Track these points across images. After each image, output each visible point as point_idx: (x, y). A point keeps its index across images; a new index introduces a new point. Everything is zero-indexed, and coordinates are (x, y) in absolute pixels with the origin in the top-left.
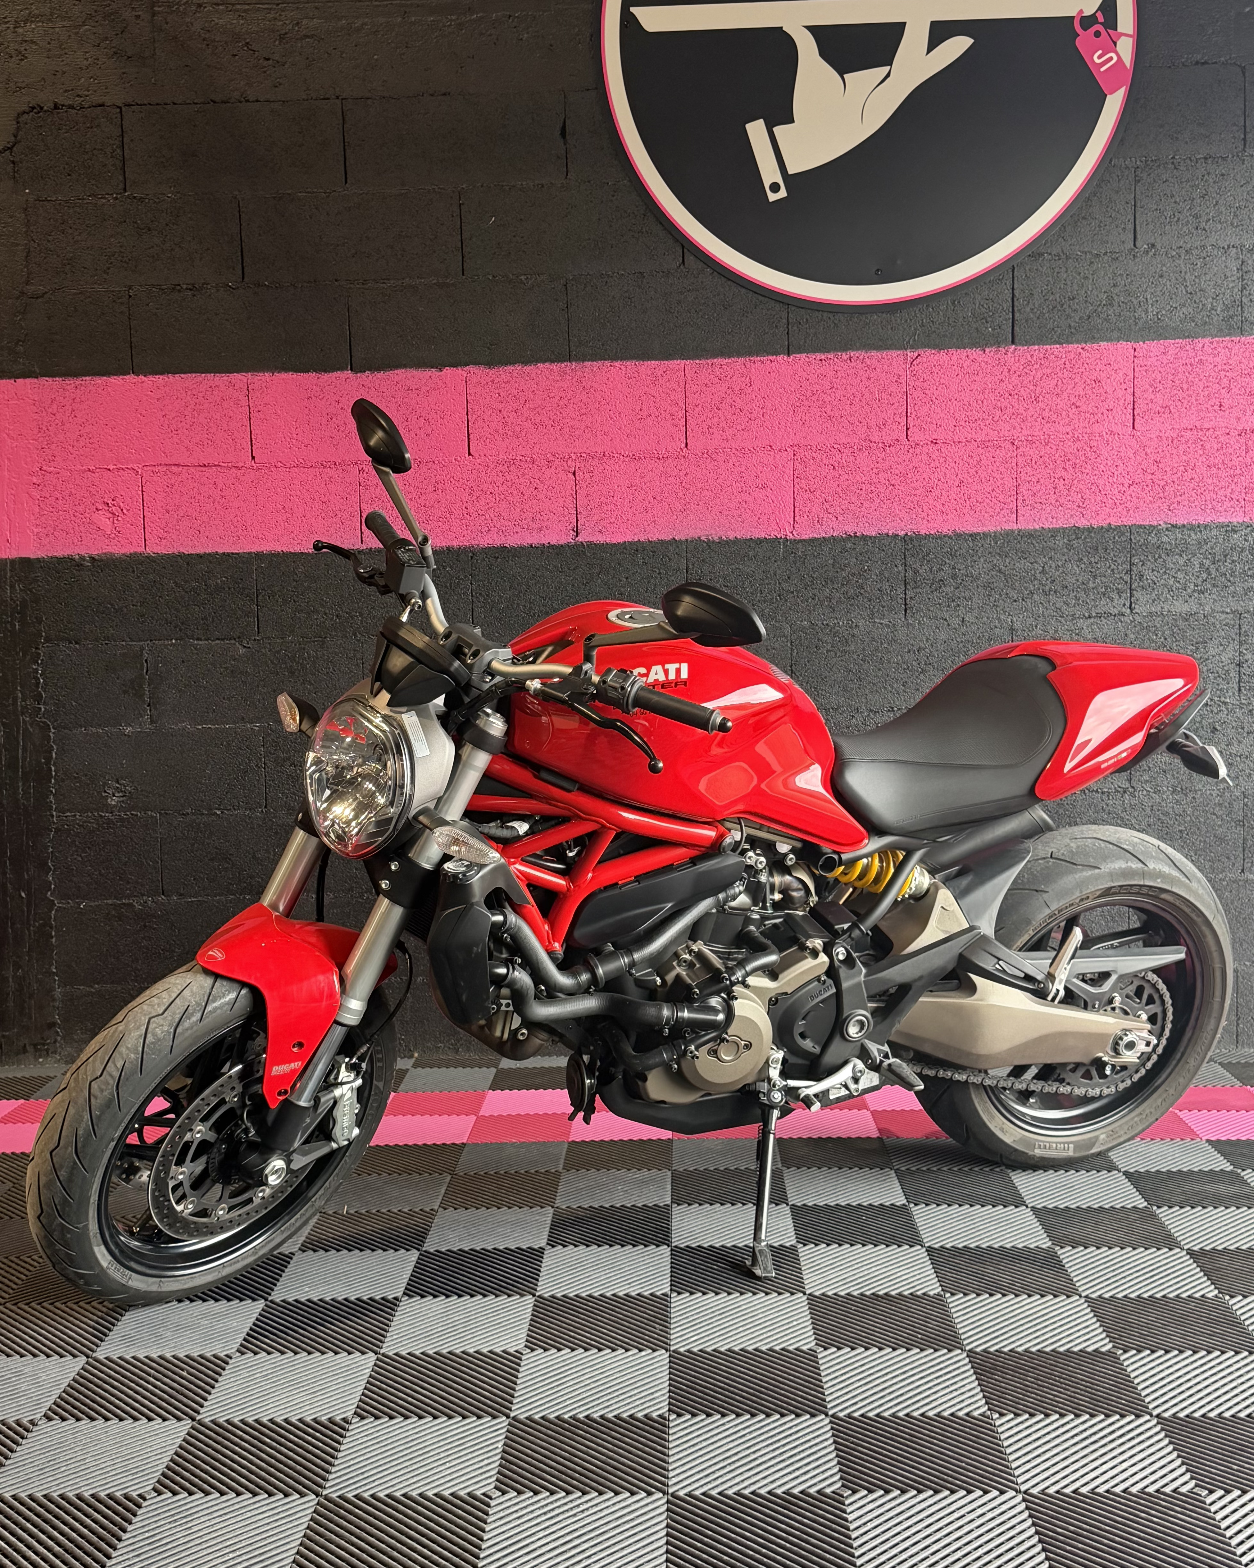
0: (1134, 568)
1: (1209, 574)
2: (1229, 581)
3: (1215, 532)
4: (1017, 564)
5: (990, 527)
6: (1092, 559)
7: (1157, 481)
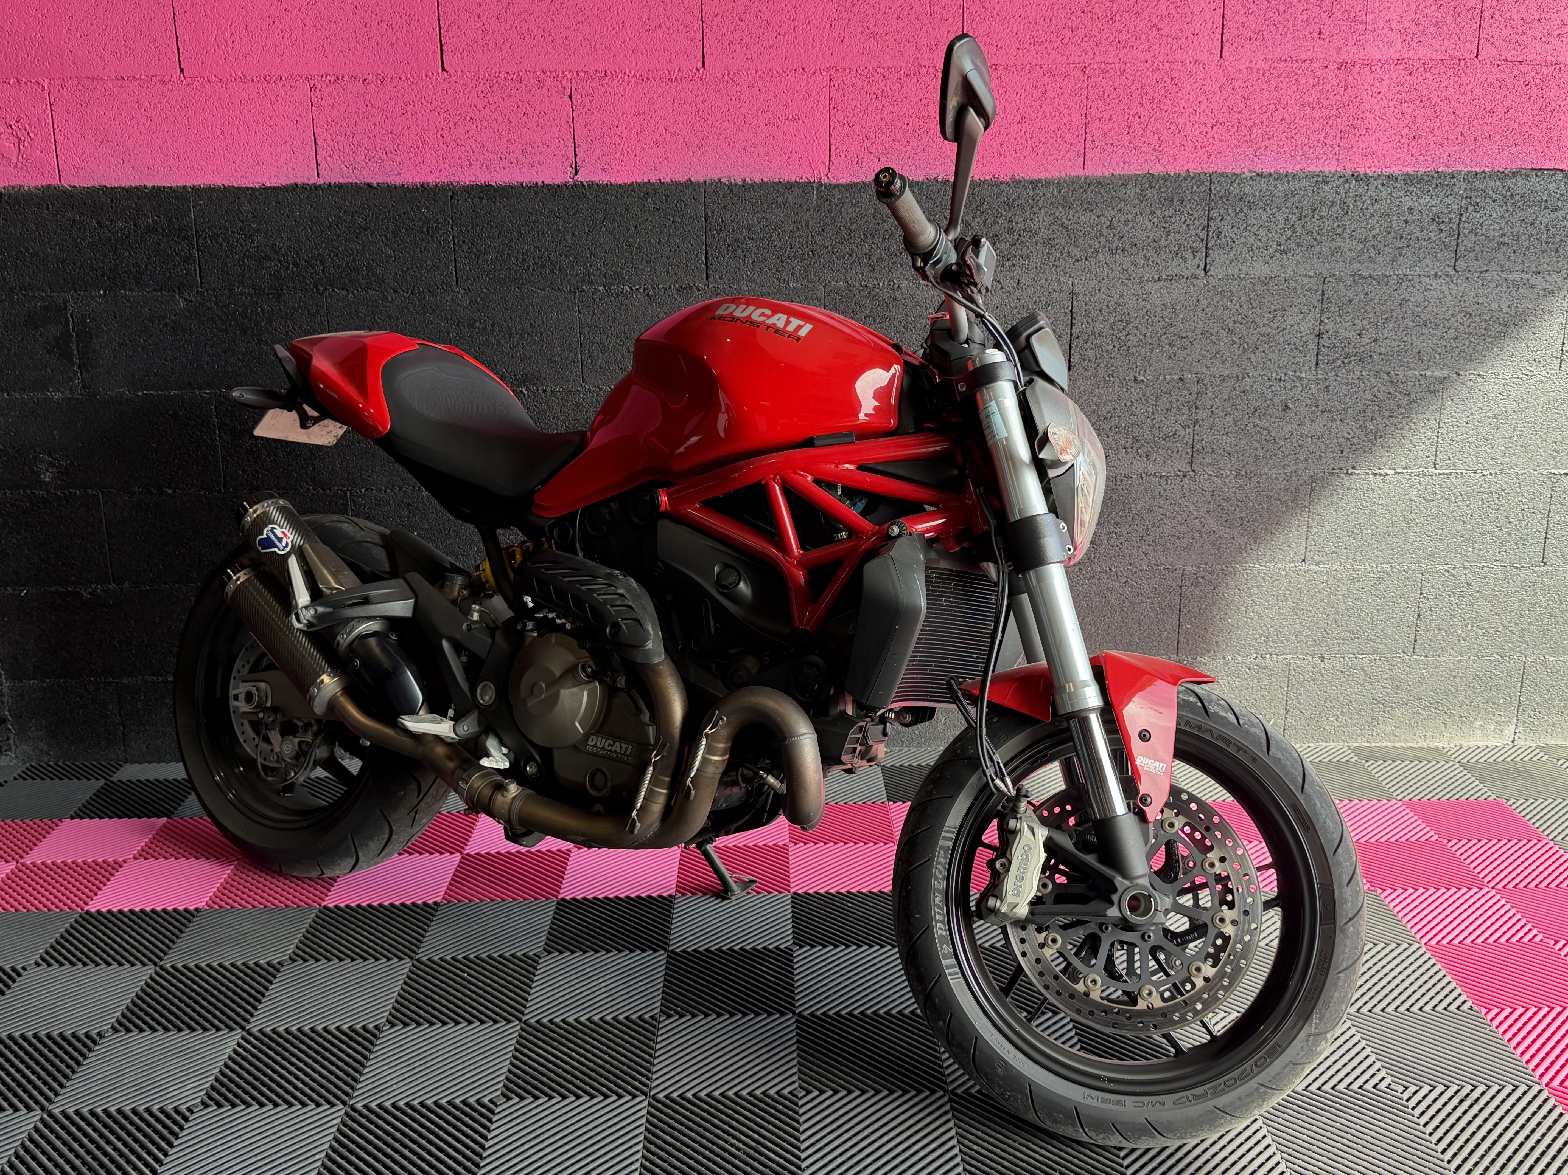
0: (1212, 224)
1: (1294, 232)
2: (1316, 240)
3: (1304, 183)
4: (1082, 218)
5: (1054, 173)
6: (1166, 213)
7: (1243, 122)
